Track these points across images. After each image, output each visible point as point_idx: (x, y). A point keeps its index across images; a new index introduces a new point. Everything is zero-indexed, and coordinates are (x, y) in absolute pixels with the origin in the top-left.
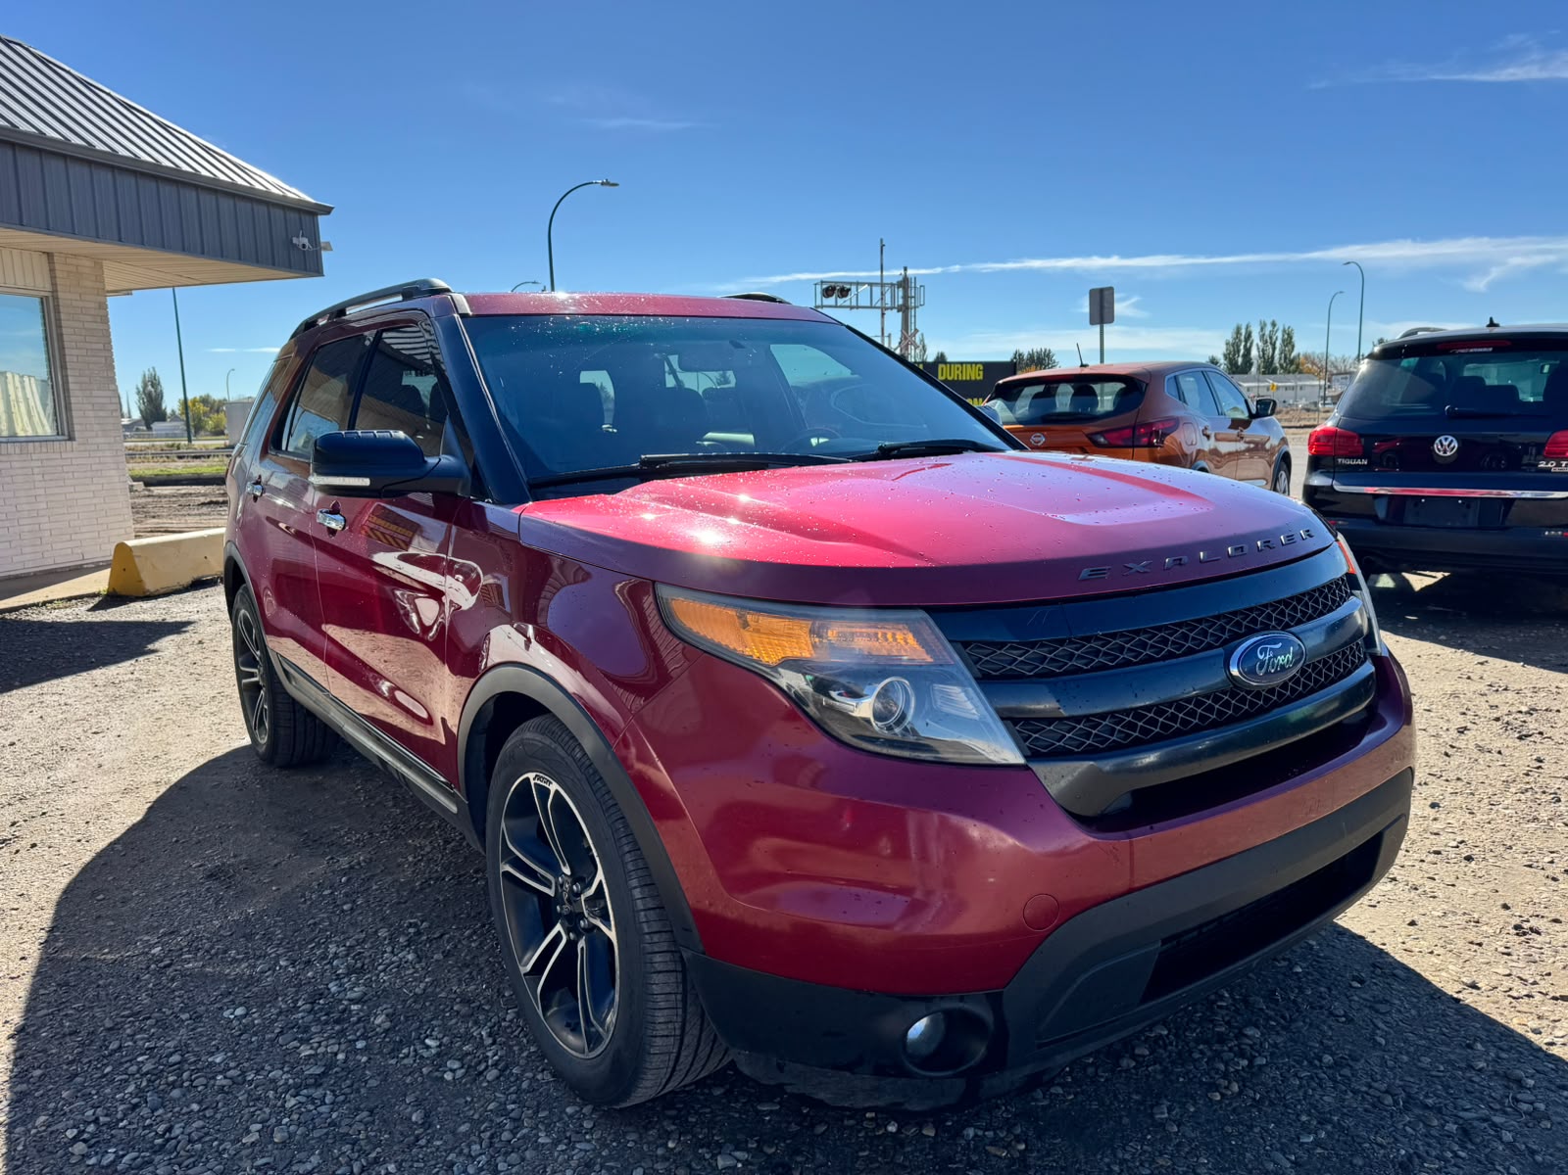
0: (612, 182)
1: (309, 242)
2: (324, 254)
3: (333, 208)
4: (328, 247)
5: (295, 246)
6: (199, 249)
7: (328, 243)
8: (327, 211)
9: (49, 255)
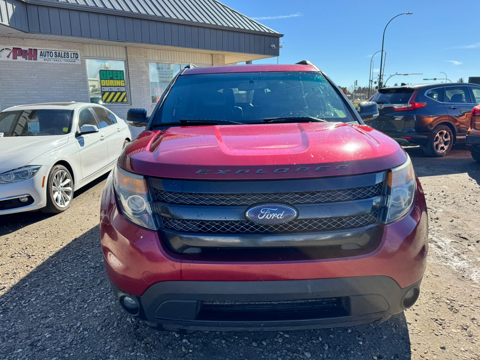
0: (410, 13)
1: (275, 46)
2: (280, 49)
3: (283, 35)
4: (281, 47)
5: (271, 47)
6: (244, 51)
7: (282, 46)
8: (282, 36)
9: (212, 55)
